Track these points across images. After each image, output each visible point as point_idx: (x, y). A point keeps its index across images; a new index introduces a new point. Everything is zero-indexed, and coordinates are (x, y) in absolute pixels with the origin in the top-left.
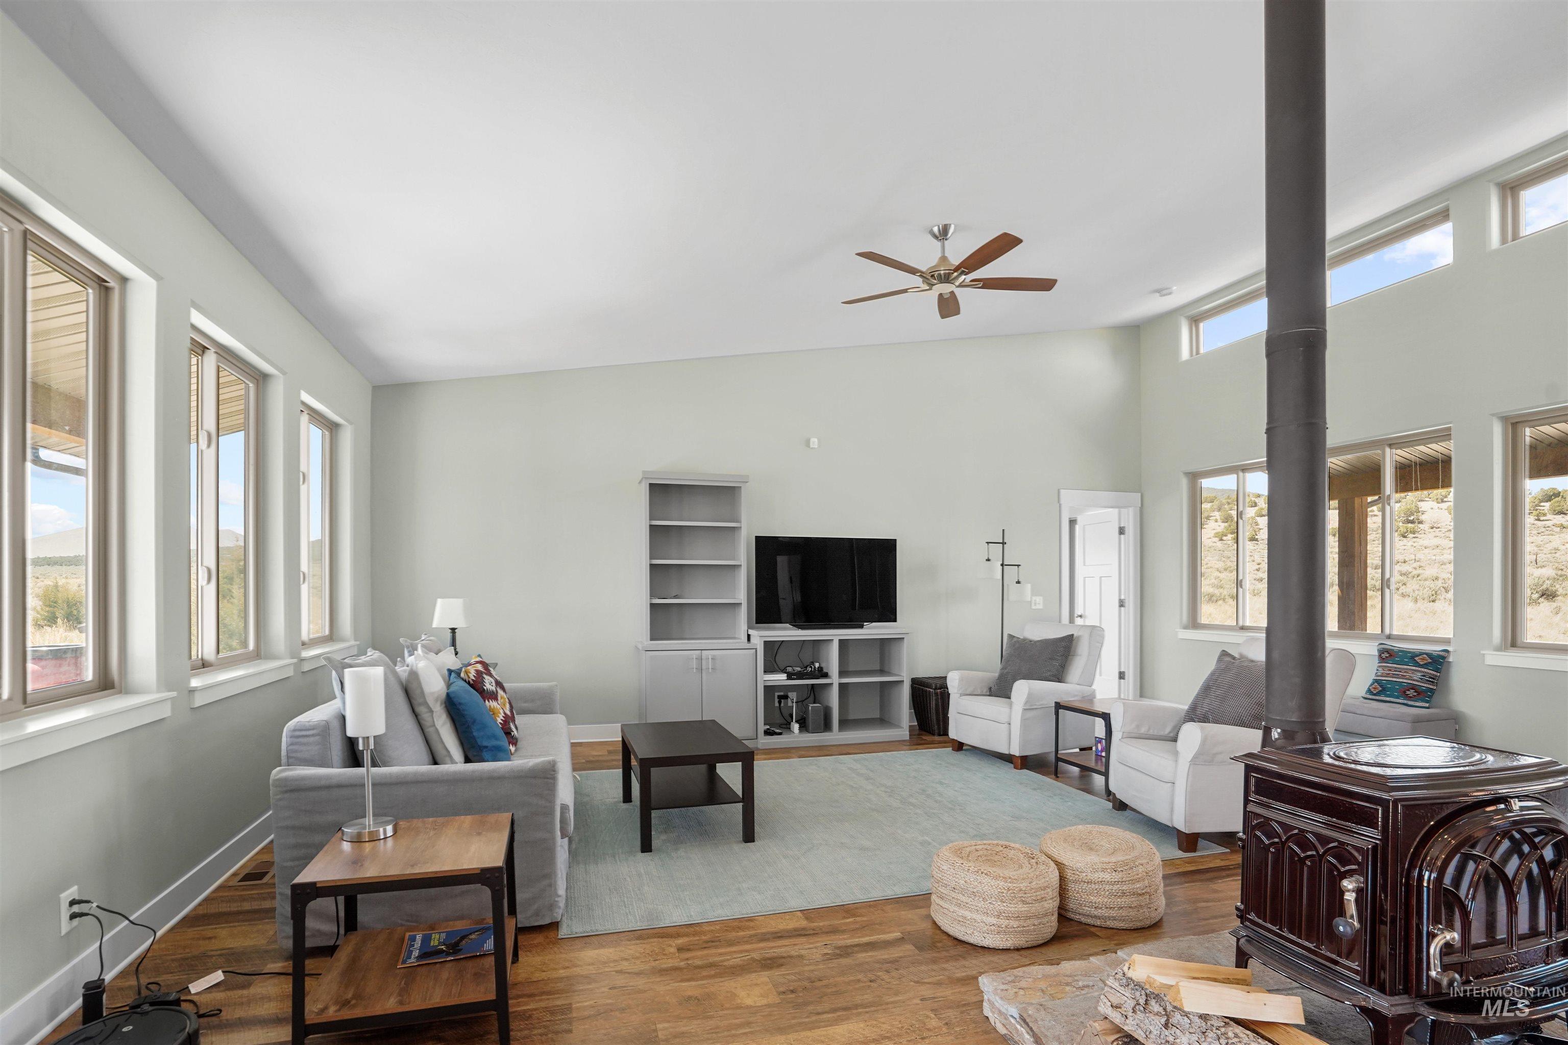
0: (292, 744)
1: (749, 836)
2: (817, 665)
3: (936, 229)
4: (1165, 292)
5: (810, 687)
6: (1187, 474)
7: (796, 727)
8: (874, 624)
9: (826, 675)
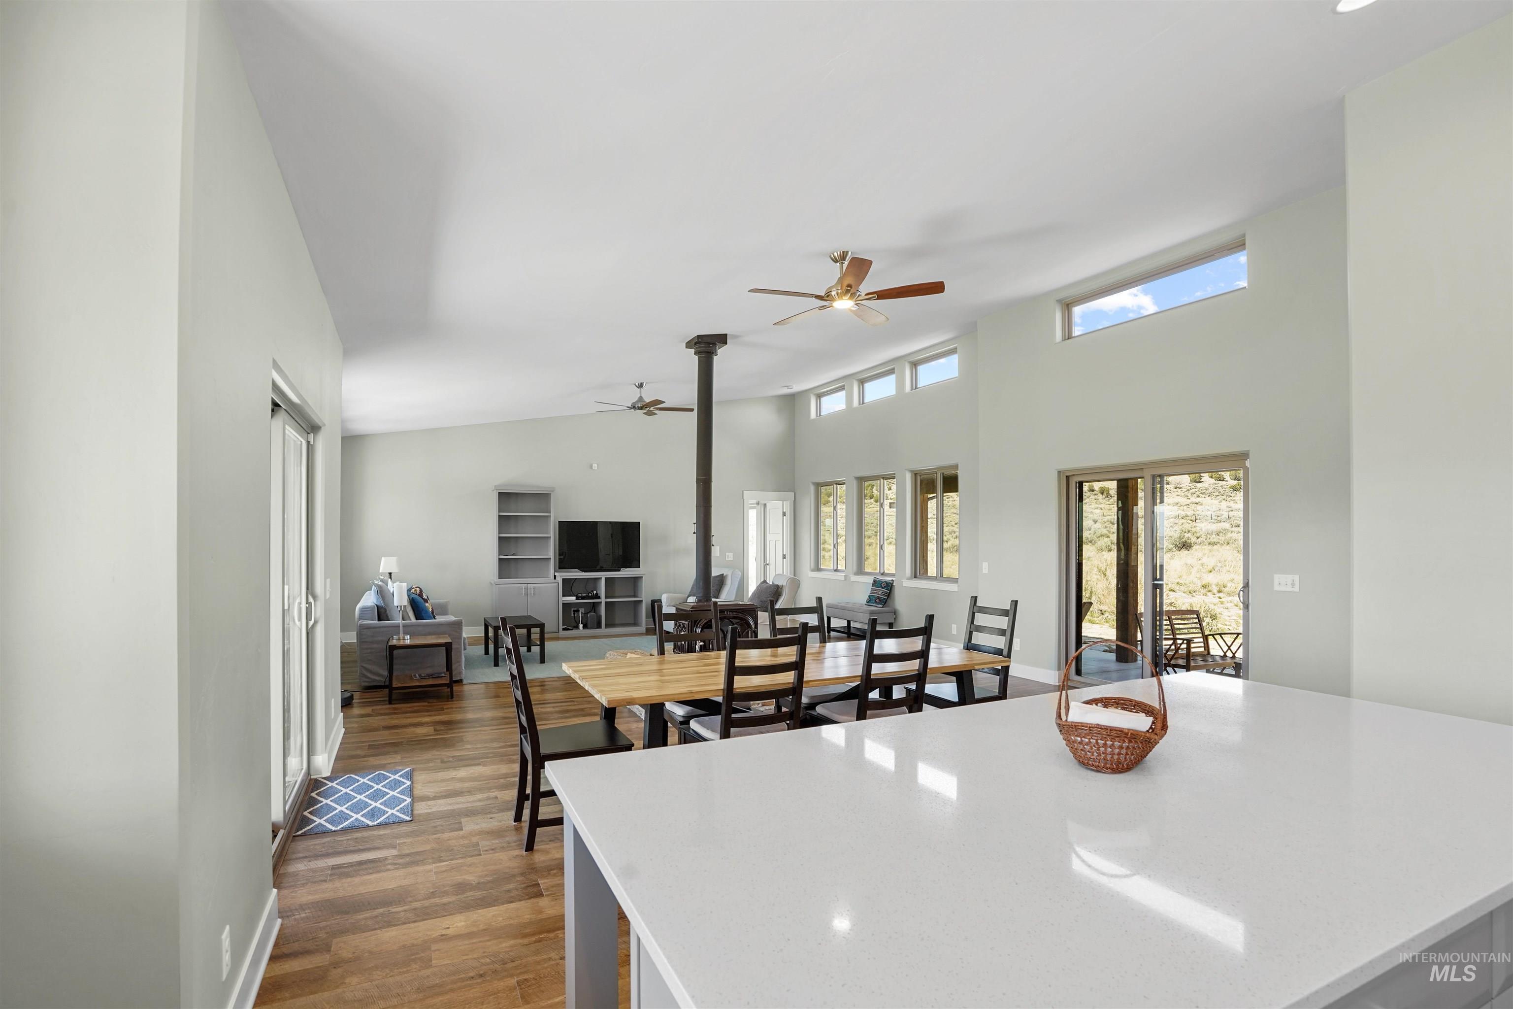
0: (361, 614)
1: (542, 661)
2: (595, 592)
3: (637, 384)
4: (790, 387)
5: (592, 604)
6: (814, 483)
7: (581, 626)
8: (627, 569)
9: (599, 598)
